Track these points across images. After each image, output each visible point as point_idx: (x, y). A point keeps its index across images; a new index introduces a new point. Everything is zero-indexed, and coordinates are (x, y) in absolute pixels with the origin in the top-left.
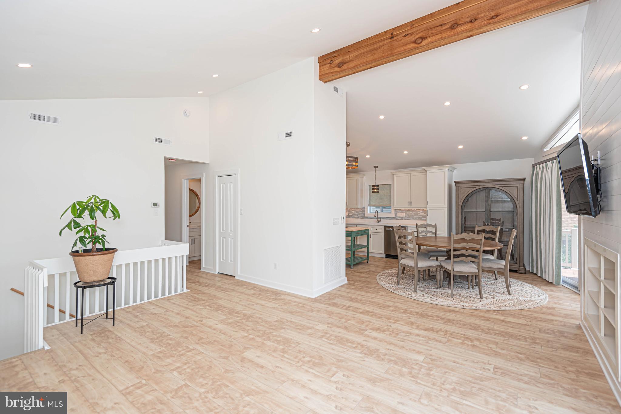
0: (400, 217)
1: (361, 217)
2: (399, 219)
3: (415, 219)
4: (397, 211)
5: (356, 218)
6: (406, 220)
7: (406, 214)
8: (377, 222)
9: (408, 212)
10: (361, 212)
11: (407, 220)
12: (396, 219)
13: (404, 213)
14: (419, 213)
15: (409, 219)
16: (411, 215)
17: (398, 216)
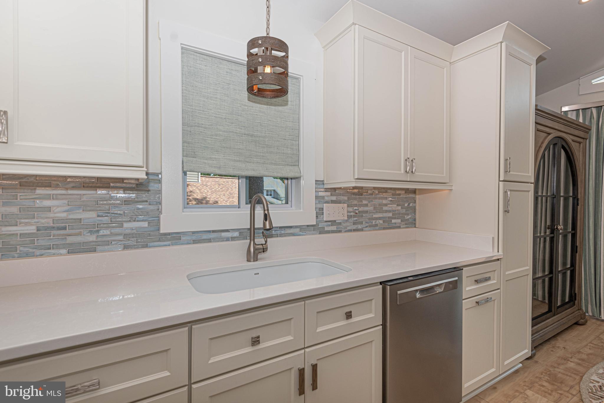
0: (333, 223)
2: (328, 232)
3: (376, 225)
5: (74, 249)
6: (350, 231)
7: (351, 209)
9: (355, 202)
11: (355, 230)
12: (320, 233)
13: (346, 205)
14: (386, 205)
15: (360, 227)
16: (366, 212)
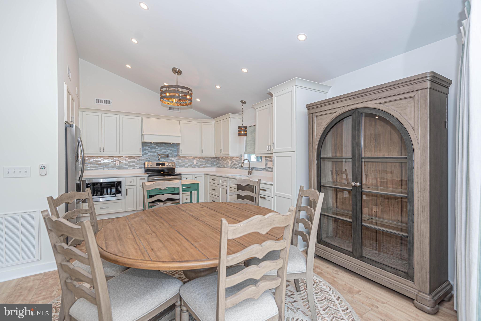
1: (239, 167)
2: (269, 171)
4: (267, 159)
5: (236, 168)
8: (248, 175)
10: (239, 160)
17: (268, 167)
